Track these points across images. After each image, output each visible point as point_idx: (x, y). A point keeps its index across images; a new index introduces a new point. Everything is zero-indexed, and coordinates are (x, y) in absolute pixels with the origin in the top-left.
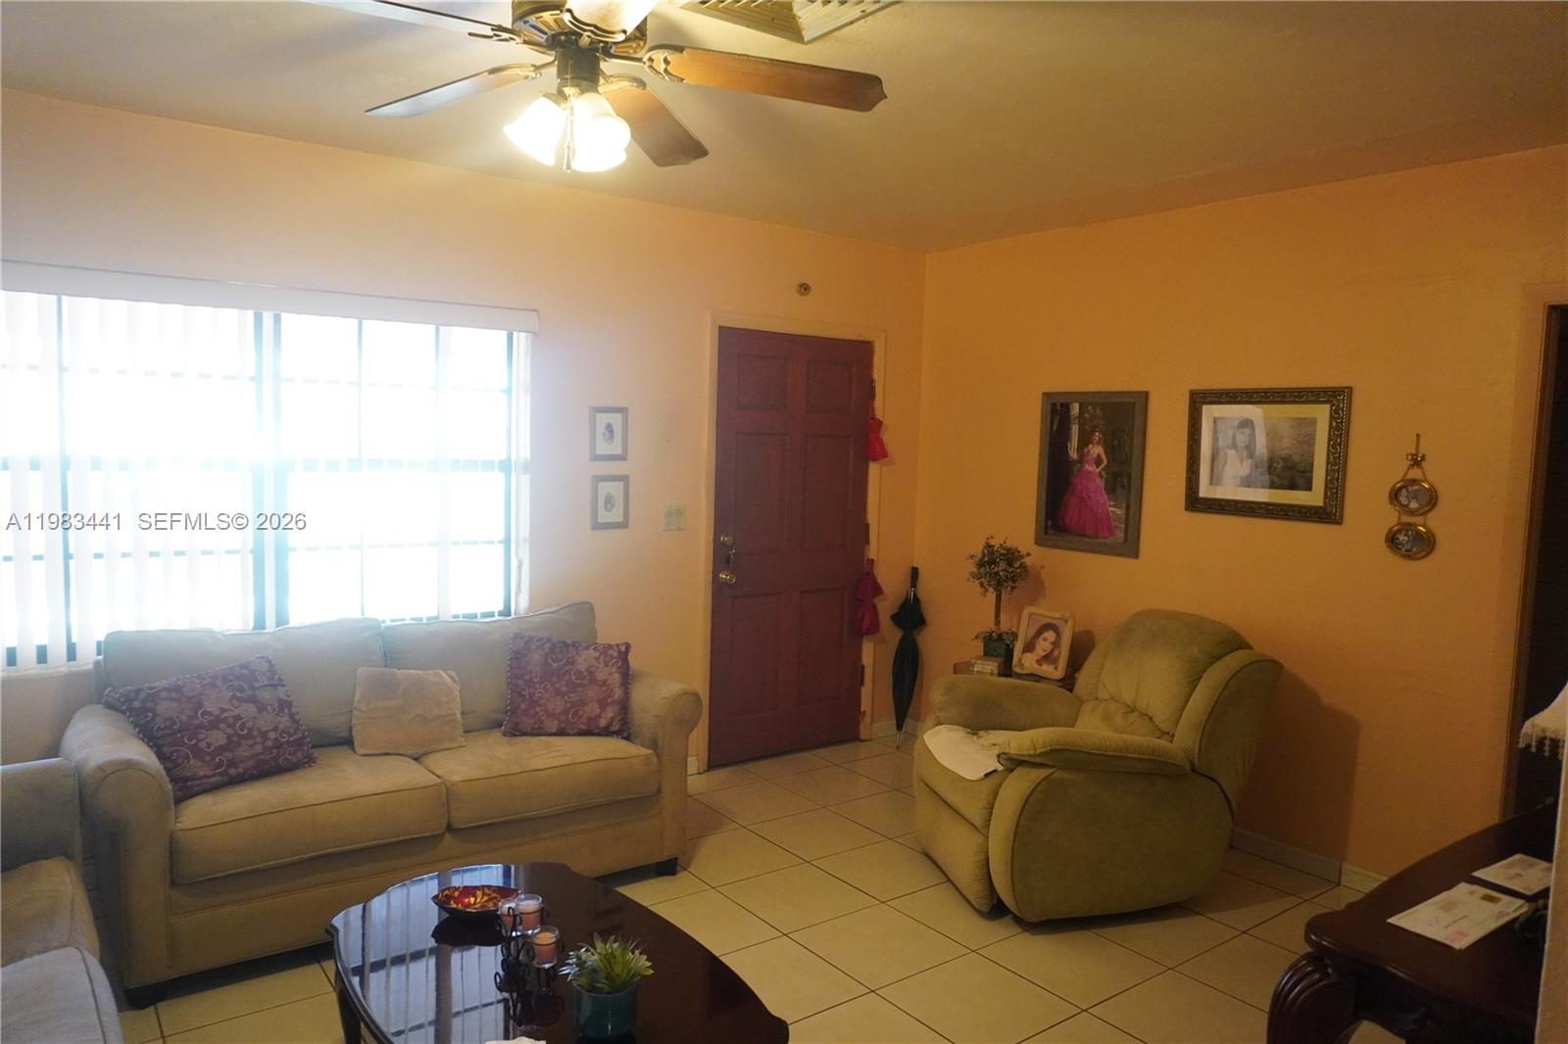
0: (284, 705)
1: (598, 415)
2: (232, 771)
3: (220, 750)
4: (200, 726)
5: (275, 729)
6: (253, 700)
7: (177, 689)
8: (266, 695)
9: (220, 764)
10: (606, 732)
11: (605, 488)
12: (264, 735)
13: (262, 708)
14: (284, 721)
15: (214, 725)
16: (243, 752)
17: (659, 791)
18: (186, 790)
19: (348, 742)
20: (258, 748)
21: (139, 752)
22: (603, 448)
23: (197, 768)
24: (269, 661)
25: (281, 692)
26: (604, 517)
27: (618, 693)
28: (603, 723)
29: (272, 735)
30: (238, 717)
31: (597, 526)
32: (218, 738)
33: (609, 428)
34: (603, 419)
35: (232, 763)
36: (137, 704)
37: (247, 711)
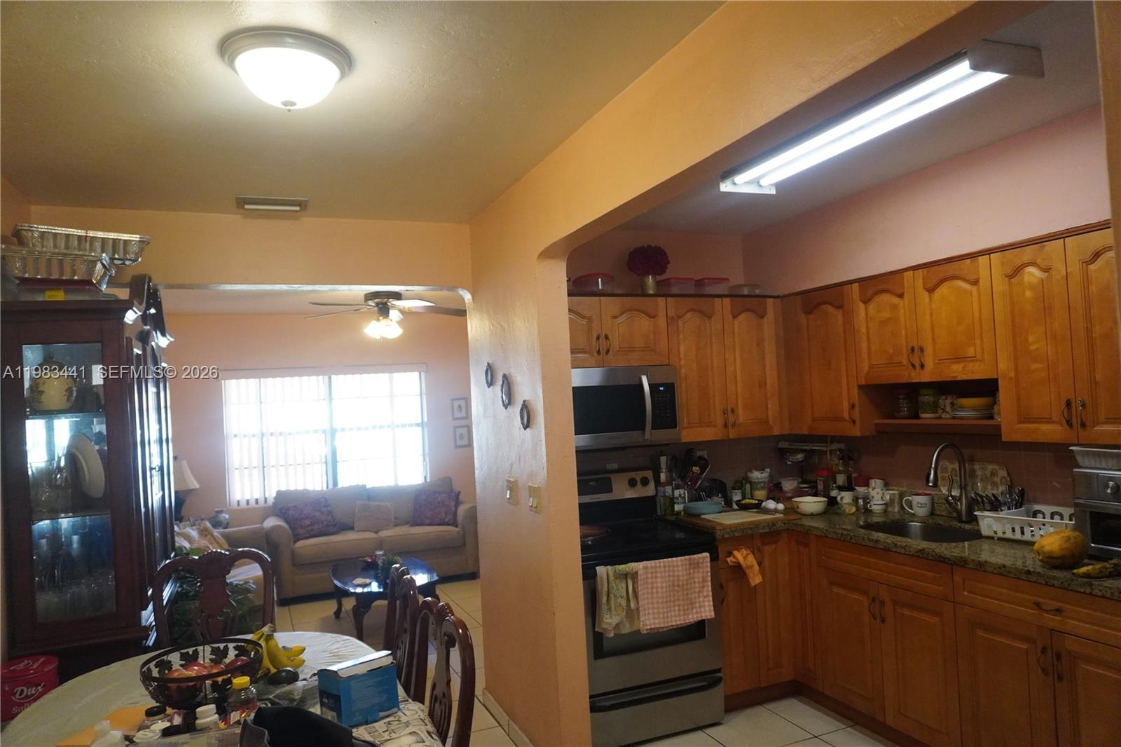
0: (330, 513)
1: (455, 401)
2: (312, 533)
3: (309, 526)
4: (303, 519)
5: (327, 520)
6: (320, 511)
7: (297, 507)
8: (323, 509)
9: (308, 531)
10: (447, 524)
11: (459, 431)
12: (322, 522)
13: (322, 514)
14: (330, 518)
15: (307, 518)
16: (316, 527)
17: (464, 544)
18: (297, 538)
19: (352, 528)
20: (321, 526)
21: (282, 523)
22: (457, 415)
23: (301, 531)
24: (326, 500)
25: (329, 508)
26: (459, 443)
27: (453, 509)
28: (446, 520)
29: (325, 522)
30: (314, 516)
31: (457, 447)
32: (307, 522)
33: (460, 406)
34: (456, 403)
35: (312, 531)
36: (283, 511)
37: (317, 514)
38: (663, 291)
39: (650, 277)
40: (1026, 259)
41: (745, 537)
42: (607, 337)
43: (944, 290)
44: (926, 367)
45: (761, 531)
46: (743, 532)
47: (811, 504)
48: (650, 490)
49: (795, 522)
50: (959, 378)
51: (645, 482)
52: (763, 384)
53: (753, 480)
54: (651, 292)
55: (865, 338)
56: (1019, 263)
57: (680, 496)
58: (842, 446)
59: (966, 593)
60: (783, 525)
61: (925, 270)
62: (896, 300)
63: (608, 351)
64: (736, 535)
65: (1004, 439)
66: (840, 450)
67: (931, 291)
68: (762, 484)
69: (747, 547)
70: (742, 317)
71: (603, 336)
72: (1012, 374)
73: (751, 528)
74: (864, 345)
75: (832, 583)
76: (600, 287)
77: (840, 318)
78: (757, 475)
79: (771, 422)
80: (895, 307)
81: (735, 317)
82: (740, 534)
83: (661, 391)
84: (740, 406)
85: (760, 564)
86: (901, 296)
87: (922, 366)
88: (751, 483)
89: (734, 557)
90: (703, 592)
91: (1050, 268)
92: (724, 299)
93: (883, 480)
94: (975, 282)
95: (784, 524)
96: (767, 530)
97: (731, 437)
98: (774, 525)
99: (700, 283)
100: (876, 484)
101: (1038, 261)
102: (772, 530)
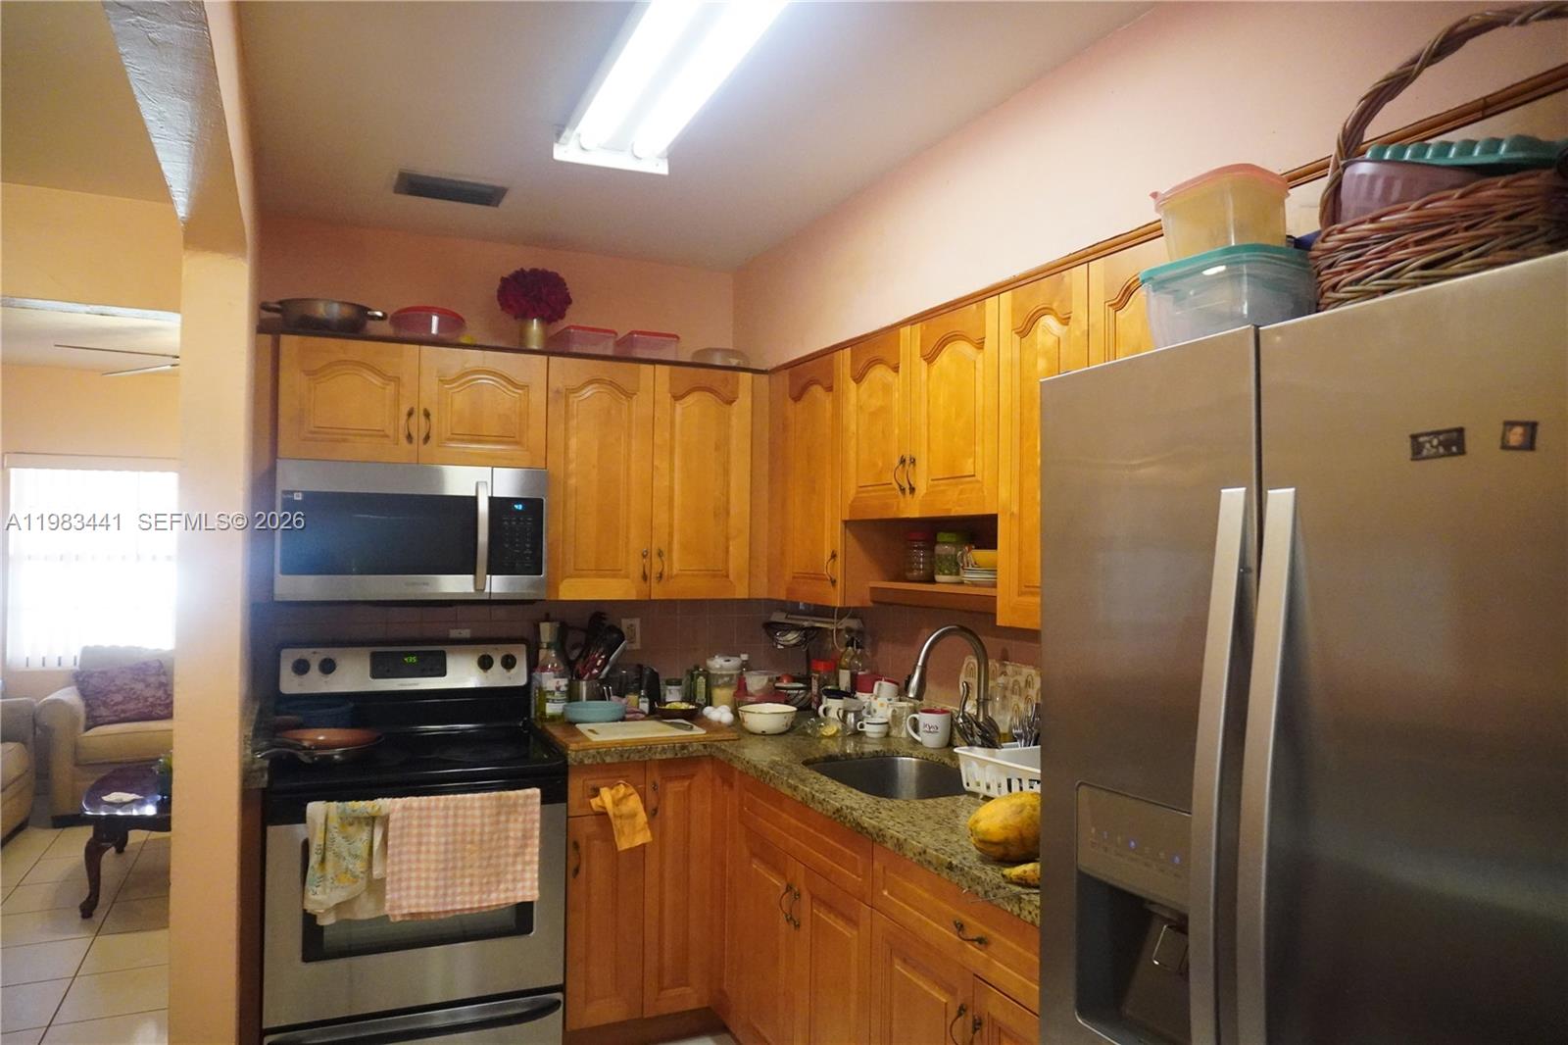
0: (161, 685)
2: (122, 715)
3: (117, 704)
4: (110, 691)
5: (154, 696)
6: (144, 681)
7: (104, 673)
8: (152, 680)
9: (115, 711)
12: (146, 700)
13: (148, 686)
14: (159, 693)
15: (118, 691)
16: (132, 706)
18: (94, 722)
20: (140, 705)
23: (103, 712)
24: (160, 662)
25: (161, 678)
29: (151, 700)
30: (132, 689)
32: (118, 698)
35: (123, 711)
37: (139, 686)
38: (555, 347)
39: (535, 321)
40: (1041, 302)
41: (626, 764)
42: (427, 415)
43: (944, 358)
44: (917, 491)
45: (658, 757)
46: (622, 756)
47: (767, 716)
48: (518, 677)
49: (718, 744)
50: (953, 513)
51: (509, 663)
52: (723, 512)
53: (712, 672)
54: (535, 347)
55: (853, 442)
56: (1032, 307)
57: (558, 689)
58: (854, 624)
59: (886, 893)
60: (701, 748)
61: (924, 324)
62: (889, 375)
63: (427, 438)
64: (608, 760)
65: (999, 623)
66: (849, 630)
67: (930, 358)
68: (726, 679)
69: (629, 782)
70: (690, 400)
71: (422, 412)
72: (1015, 509)
73: (639, 751)
74: (852, 454)
75: (754, 855)
76: (434, 331)
77: (829, 406)
78: (718, 664)
79: (731, 577)
80: (887, 389)
81: (677, 398)
82: (616, 761)
83: (518, 510)
84: (676, 546)
85: (653, 813)
86: (896, 369)
87: (912, 490)
88: (707, 675)
89: (601, 799)
90: (524, 854)
91: (1069, 318)
92: (657, 366)
93: (897, 684)
94: (980, 345)
95: (705, 746)
96: (669, 755)
97: (653, 598)
98: (683, 747)
99: (629, 340)
100: (885, 689)
101: (1055, 306)
102: (679, 755)
